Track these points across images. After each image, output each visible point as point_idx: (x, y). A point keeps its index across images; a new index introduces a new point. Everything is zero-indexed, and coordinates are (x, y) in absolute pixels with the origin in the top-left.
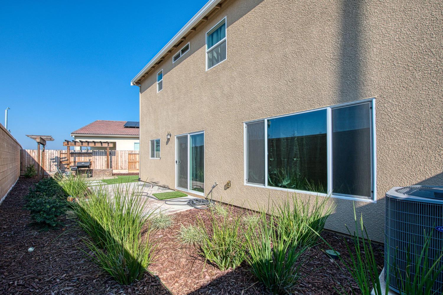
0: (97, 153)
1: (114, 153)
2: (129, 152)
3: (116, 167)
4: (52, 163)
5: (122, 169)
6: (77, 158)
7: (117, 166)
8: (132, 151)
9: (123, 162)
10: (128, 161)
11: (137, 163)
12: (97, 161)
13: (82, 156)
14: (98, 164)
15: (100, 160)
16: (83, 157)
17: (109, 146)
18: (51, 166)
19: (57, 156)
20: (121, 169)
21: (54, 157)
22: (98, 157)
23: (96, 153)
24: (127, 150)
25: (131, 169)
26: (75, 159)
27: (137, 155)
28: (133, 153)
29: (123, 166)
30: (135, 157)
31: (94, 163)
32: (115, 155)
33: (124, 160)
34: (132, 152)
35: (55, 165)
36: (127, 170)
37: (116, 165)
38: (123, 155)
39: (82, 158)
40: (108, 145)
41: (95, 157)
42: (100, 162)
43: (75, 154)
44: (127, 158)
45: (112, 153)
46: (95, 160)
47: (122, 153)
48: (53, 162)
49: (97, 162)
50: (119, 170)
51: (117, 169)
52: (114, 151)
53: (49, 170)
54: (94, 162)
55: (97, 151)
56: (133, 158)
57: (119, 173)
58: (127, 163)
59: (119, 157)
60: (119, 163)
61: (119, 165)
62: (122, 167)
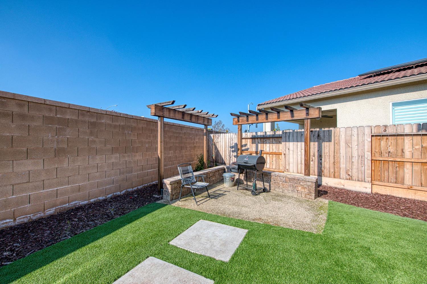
0: (291, 136)
1: (326, 134)
2: (375, 132)
3: (332, 170)
4: (231, 153)
5: (351, 178)
6: (259, 145)
7: (336, 169)
8: (386, 126)
9: (355, 160)
10: (370, 158)
11: (408, 166)
12: (291, 152)
13: (266, 143)
14: (291, 160)
15: (295, 150)
16: (268, 145)
17: (310, 117)
18: (230, 157)
19: (236, 142)
20: (348, 177)
21: (234, 145)
22: (291, 144)
23: (289, 137)
24: (364, 124)
25: (381, 183)
26: (257, 147)
27: (407, 139)
28: (390, 131)
29: (355, 171)
30: (397, 144)
31: (285, 157)
32: (330, 141)
33: (355, 154)
34: (385, 131)
35: (235, 156)
36: (369, 185)
37: (332, 165)
38: (355, 138)
39: (266, 146)
40: (308, 114)
41: (287, 143)
42: (295, 156)
43: (257, 138)
44: (367, 146)
45: (321, 135)
46: (287, 150)
47: (349, 132)
48: (233, 151)
49: (291, 156)
50: (342, 181)
51: (334, 177)
52: (329, 131)
53: (229, 164)
54: (285, 154)
55: (290, 133)
56: (391, 149)
57: (342, 187)
58: (368, 163)
59: (343, 144)
60: (343, 160)
61: (343, 166)
62: (350, 173)
